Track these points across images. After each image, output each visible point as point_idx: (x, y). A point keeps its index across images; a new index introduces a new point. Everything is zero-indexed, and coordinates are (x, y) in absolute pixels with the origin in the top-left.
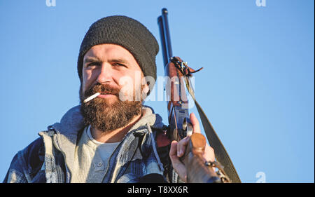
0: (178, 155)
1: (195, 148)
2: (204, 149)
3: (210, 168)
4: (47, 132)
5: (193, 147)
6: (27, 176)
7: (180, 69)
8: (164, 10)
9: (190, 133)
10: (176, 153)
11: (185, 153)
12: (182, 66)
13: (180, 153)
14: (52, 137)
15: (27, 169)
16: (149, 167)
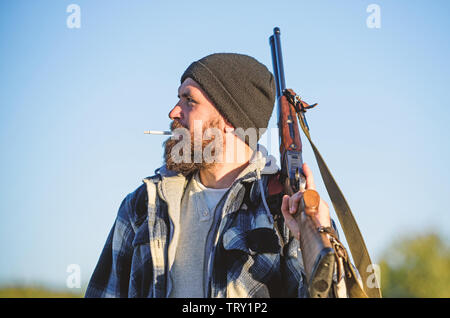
0: (291, 212)
1: (308, 208)
2: (317, 209)
3: (323, 235)
4: (152, 178)
5: (305, 206)
6: (133, 224)
7: (293, 104)
8: (276, 29)
9: (303, 186)
10: (288, 209)
11: (297, 210)
12: (296, 100)
13: (292, 210)
14: (156, 184)
15: (133, 217)
16: (258, 219)
